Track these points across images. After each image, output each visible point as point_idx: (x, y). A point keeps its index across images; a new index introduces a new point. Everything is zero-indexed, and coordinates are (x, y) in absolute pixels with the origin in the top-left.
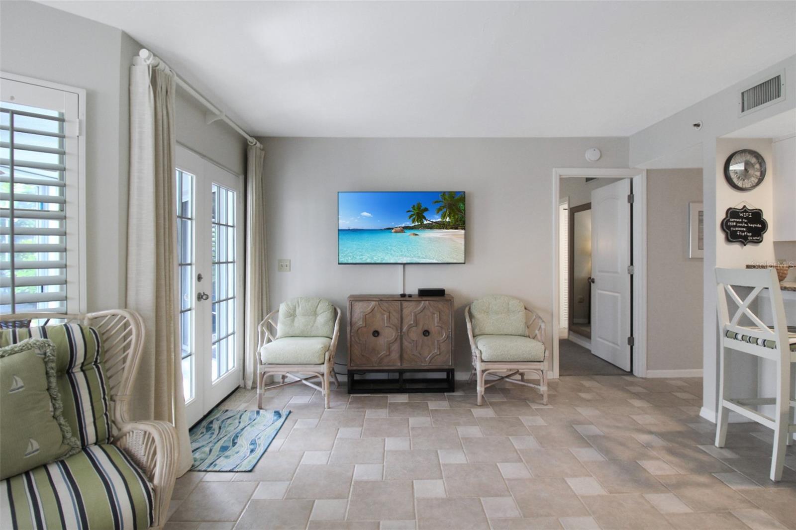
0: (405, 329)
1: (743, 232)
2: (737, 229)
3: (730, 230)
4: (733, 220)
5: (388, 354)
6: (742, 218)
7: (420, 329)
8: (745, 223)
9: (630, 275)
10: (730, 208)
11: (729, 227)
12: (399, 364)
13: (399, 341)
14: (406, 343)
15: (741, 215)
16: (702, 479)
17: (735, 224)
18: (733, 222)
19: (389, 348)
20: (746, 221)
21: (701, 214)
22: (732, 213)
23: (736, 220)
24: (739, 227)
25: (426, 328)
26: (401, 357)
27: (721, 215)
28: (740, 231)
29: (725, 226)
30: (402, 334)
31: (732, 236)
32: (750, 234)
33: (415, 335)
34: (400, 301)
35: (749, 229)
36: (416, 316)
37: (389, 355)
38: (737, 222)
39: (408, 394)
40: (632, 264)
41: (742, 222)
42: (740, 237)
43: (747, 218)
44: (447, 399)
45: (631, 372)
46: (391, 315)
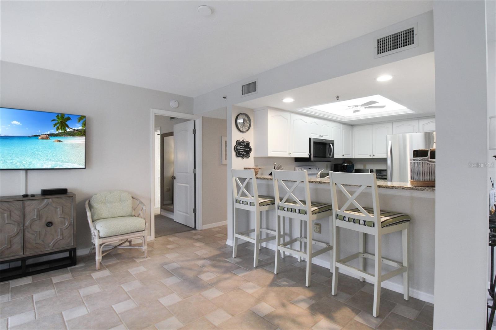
0: (27, 223)
1: (243, 152)
2: (240, 150)
3: (237, 151)
4: (239, 146)
5: (9, 246)
6: (242, 145)
7: (44, 221)
8: (244, 148)
9: (194, 174)
10: (238, 141)
11: (237, 150)
12: (22, 253)
13: (21, 235)
14: (28, 235)
15: (242, 144)
16: (227, 275)
17: (239, 148)
18: (239, 147)
19: (11, 241)
20: (244, 147)
21: (226, 141)
22: (239, 143)
23: (240, 146)
24: (241, 149)
25: (49, 220)
26: (24, 248)
27: (234, 144)
28: (242, 151)
29: (236, 149)
30: (25, 228)
31: (239, 154)
32: (245, 153)
33: (38, 227)
34: (23, 200)
35: (245, 151)
36: (38, 211)
37: (11, 247)
38: (240, 147)
39: (31, 276)
40: (195, 168)
41: (242, 147)
42: (242, 154)
43: (244, 146)
44: (69, 272)
45: (195, 228)
46: (12, 214)
